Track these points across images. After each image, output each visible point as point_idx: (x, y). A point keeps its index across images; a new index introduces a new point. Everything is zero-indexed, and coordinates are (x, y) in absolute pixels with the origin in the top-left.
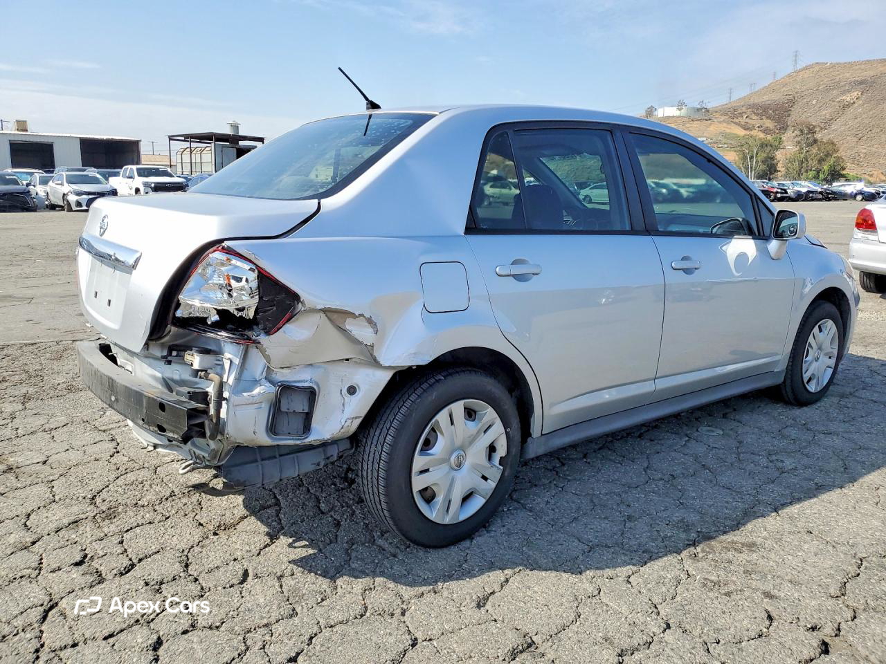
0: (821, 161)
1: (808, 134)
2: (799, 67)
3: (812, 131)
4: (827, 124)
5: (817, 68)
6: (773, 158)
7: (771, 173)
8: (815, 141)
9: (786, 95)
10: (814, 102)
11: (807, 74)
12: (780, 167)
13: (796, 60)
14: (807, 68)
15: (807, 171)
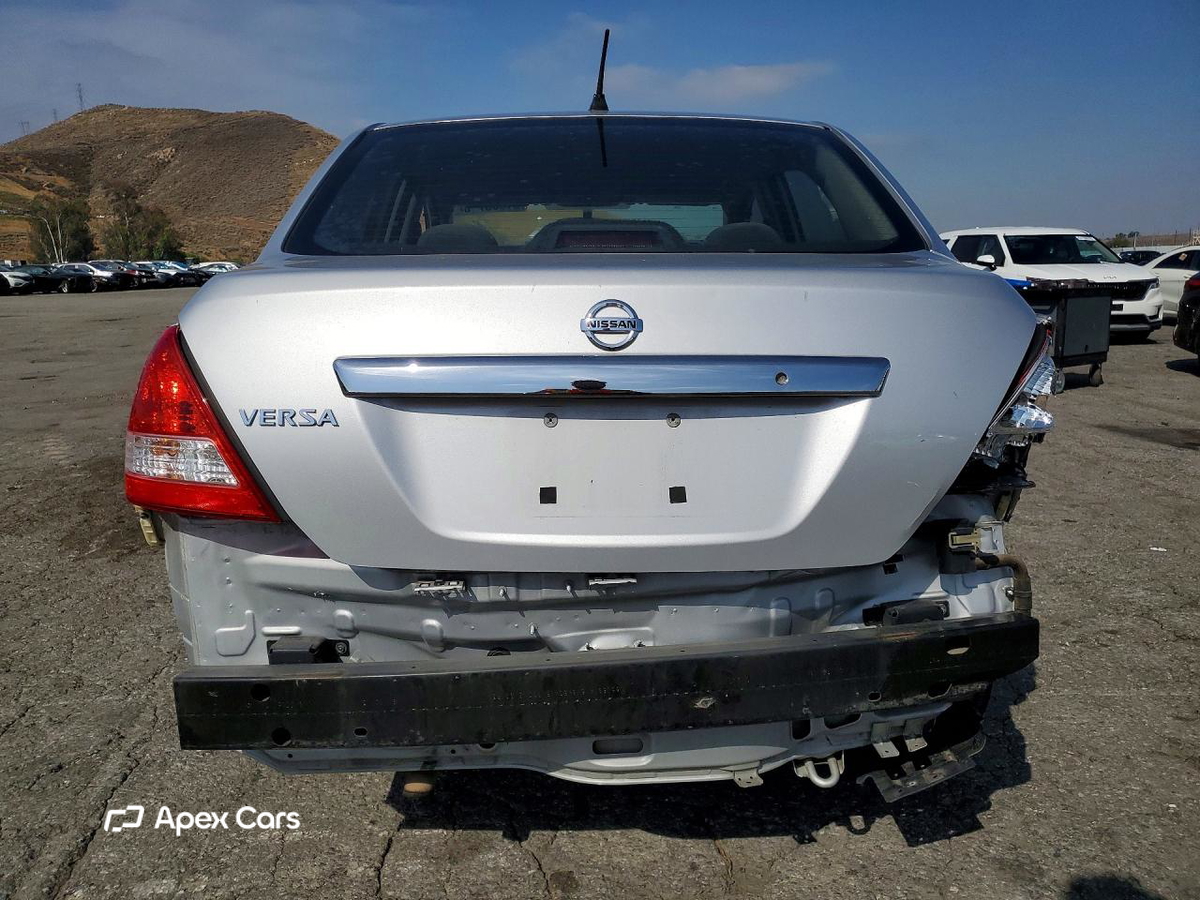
0: (151, 235)
1: (126, 197)
2: (87, 108)
3: (131, 193)
4: (145, 184)
5: (112, 112)
6: (86, 231)
7: (87, 252)
8: (139, 209)
9: (79, 144)
10: (119, 156)
11: (101, 117)
12: (98, 243)
13: (81, 97)
14: (97, 110)
15: (136, 249)
